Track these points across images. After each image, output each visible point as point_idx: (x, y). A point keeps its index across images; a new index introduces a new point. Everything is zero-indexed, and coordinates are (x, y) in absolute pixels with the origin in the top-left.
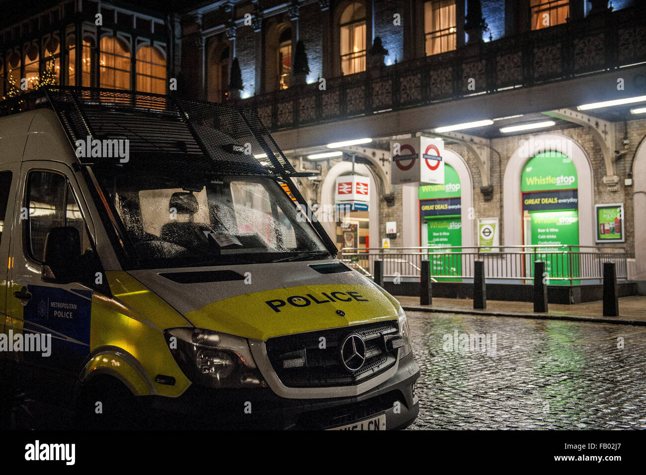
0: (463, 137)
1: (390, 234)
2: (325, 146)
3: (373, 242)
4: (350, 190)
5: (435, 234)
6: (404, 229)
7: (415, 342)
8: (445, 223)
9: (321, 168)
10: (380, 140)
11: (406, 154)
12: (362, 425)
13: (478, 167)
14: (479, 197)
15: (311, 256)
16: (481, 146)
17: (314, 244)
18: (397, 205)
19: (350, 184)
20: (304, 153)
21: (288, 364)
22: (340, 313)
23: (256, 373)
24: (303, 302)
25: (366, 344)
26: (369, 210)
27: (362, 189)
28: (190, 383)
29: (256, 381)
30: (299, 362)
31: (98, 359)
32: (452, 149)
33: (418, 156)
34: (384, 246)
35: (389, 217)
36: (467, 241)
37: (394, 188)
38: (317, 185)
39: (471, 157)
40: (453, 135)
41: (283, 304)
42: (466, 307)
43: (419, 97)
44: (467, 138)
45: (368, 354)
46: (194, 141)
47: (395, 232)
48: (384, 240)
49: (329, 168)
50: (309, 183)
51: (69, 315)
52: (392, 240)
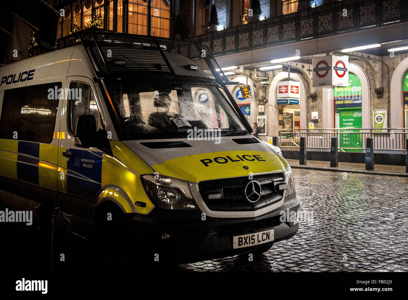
0: (362, 55)
1: (314, 120)
2: (269, 62)
3: (303, 125)
4: (287, 90)
5: (344, 120)
6: (323, 117)
7: (320, 190)
8: (351, 113)
9: (269, 76)
10: (307, 58)
11: (323, 67)
12: (258, 235)
13: (373, 75)
14: (374, 95)
15: (235, 133)
16: (375, 61)
17: (238, 126)
18: (318, 101)
19: (287, 86)
20: (258, 66)
21: (211, 197)
22: (246, 168)
23: (193, 201)
24: (223, 161)
25: (261, 187)
26: (299, 104)
27: (295, 90)
28: (155, 206)
29: (193, 207)
30: (218, 196)
31: (107, 192)
32: (356, 63)
33: (330, 68)
34: (310, 128)
35: (313, 108)
36: (366, 124)
37: (317, 89)
38: (266, 87)
39: (368, 68)
40: (355, 54)
41: (211, 161)
42: (361, 168)
43: (331, 29)
44: (365, 55)
45: (263, 193)
46: (165, 63)
47: (317, 118)
48: (310, 124)
49: (274, 76)
50: (261, 86)
51: (90, 166)
52: (316, 124)
